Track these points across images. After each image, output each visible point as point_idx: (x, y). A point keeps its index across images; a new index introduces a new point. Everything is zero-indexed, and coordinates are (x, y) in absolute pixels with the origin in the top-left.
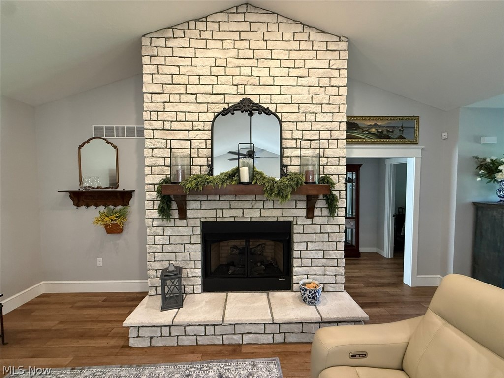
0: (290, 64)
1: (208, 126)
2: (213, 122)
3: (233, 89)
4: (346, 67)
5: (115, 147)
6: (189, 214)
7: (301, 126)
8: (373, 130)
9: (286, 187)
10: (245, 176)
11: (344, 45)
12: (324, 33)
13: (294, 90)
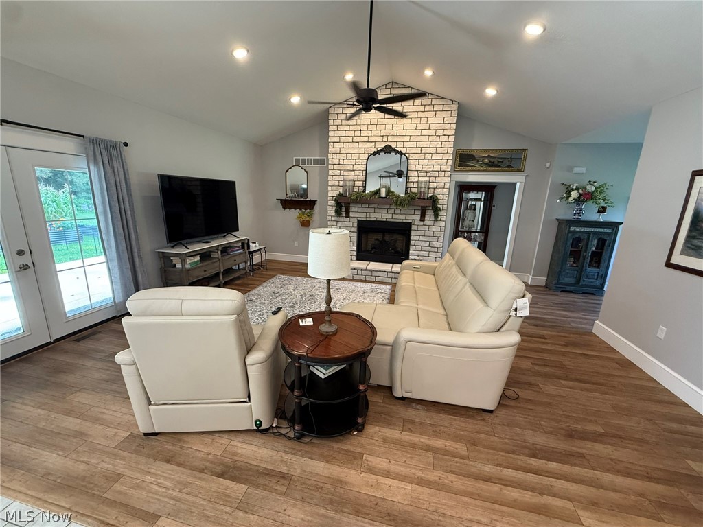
0: (418, 121)
1: (364, 163)
2: (367, 159)
3: (380, 139)
4: (455, 122)
5: (306, 172)
6: (351, 215)
7: (421, 162)
8: (487, 161)
9: (405, 200)
10: (383, 194)
11: (455, 107)
12: (442, 98)
13: (419, 139)
